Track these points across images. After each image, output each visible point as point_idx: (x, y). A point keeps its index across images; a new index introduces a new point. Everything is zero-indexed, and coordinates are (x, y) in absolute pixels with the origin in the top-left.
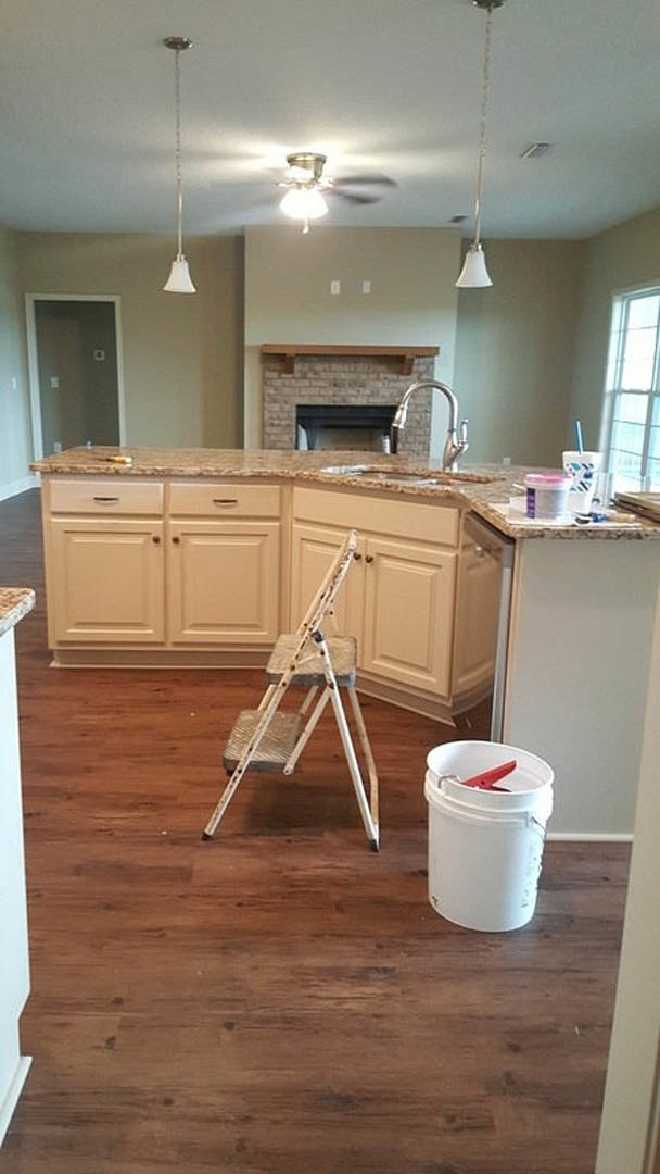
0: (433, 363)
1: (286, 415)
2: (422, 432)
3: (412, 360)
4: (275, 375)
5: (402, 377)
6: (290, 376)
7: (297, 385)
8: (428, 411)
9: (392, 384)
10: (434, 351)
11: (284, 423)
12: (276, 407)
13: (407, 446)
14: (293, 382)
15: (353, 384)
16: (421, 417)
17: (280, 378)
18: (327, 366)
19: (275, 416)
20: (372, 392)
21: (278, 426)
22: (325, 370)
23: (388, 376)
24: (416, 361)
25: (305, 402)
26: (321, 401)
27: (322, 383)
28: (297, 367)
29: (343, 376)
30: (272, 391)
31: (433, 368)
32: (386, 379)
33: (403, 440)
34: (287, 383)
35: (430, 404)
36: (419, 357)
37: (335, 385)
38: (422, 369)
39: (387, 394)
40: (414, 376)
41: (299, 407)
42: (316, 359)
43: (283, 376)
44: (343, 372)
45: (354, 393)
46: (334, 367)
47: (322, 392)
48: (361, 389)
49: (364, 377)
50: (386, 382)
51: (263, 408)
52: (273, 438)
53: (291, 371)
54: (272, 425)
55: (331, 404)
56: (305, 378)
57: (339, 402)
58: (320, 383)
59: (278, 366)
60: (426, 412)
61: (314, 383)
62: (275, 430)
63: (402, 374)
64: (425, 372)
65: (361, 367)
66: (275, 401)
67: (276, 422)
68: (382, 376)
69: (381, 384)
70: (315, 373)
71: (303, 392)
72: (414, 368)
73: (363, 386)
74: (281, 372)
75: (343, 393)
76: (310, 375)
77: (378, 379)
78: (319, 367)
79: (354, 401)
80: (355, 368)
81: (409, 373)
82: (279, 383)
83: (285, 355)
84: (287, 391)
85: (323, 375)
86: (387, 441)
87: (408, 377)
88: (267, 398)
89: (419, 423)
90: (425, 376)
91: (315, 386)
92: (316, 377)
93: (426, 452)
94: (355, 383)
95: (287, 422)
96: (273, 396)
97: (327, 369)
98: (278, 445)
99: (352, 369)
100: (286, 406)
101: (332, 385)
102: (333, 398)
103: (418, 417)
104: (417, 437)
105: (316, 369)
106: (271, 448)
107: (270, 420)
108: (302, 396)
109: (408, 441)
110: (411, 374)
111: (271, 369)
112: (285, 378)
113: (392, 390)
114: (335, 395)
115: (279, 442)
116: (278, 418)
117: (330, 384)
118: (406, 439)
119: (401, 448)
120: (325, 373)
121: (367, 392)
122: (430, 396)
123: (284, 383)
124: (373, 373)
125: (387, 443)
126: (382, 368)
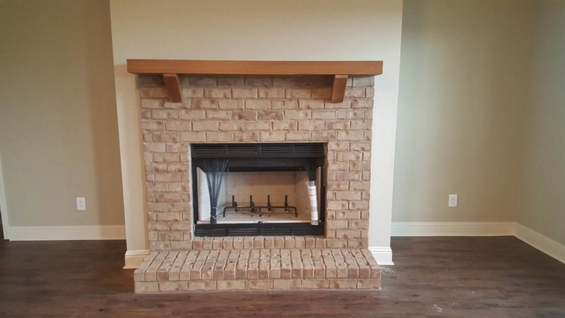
0: (371, 86)
1: (175, 158)
2: (356, 176)
3: (344, 81)
4: (156, 104)
5: (331, 106)
6: (178, 105)
7: (186, 117)
8: (366, 149)
9: (316, 115)
11: (173, 168)
12: (161, 147)
13: (339, 194)
14: (183, 112)
15: (265, 115)
16: (358, 158)
17: (162, 107)
18: (228, 92)
19: (161, 159)
20: (291, 126)
21: (166, 171)
22: (225, 97)
23: (314, 104)
24: (349, 83)
25: (202, 139)
26: (222, 139)
27: (222, 115)
28: (186, 93)
29: (251, 105)
30: (154, 126)
31: (373, 93)
32: (309, 108)
33: (335, 187)
34: (174, 115)
35: (369, 139)
36: (352, 76)
37: (240, 117)
38: (358, 93)
39: (311, 128)
40: (346, 103)
41: (195, 147)
42: (212, 81)
43: (168, 105)
44: (249, 99)
45: (267, 126)
46: (238, 92)
47: (224, 127)
48: (276, 122)
49: (278, 105)
50: (309, 112)
51: (143, 149)
52: (160, 188)
53: (176, 97)
54: (157, 170)
55: (237, 142)
56: (198, 107)
57: (247, 139)
59: (159, 92)
60: (363, 149)
61: (211, 115)
62: (160, 178)
63: (330, 101)
64: (360, 98)
65: (274, 92)
66: (159, 139)
67: (162, 167)
68: (303, 104)
69: (301, 114)
70: (213, 101)
71: (197, 126)
72: (346, 93)
73: (279, 117)
74: (164, 100)
75: (250, 128)
76: (206, 104)
77: (299, 108)
78: (218, 93)
79: (266, 138)
80: (267, 94)
81: (340, 100)
82: (163, 115)
83: (161, 76)
84: (174, 125)
85: (223, 104)
86: (314, 188)
87: (337, 105)
88: (148, 137)
89: (354, 165)
90: (361, 104)
91: (213, 119)
92: (214, 106)
93: (365, 202)
94: (267, 114)
95: (178, 166)
96: (156, 133)
97: (229, 95)
98: (167, 196)
99: (262, 95)
100: (175, 146)
101: (237, 117)
102: (238, 134)
103: (352, 157)
104: (352, 183)
105: (214, 96)
106: (157, 201)
107: (154, 165)
108: (197, 132)
109: (341, 187)
110: (342, 101)
111: (151, 96)
112: (172, 109)
113: (317, 122)
114: (241, 130)
115: (168, 193)
116: (165, 161)
117: (234, 115)
118: (339, 186)
119: (331, 197)
120: (226, 101)
121: (284, 125)
122: (369, 130)
123: (169, 114)
124: (291, 100)
125: (313, 190)
126: (303, 93)
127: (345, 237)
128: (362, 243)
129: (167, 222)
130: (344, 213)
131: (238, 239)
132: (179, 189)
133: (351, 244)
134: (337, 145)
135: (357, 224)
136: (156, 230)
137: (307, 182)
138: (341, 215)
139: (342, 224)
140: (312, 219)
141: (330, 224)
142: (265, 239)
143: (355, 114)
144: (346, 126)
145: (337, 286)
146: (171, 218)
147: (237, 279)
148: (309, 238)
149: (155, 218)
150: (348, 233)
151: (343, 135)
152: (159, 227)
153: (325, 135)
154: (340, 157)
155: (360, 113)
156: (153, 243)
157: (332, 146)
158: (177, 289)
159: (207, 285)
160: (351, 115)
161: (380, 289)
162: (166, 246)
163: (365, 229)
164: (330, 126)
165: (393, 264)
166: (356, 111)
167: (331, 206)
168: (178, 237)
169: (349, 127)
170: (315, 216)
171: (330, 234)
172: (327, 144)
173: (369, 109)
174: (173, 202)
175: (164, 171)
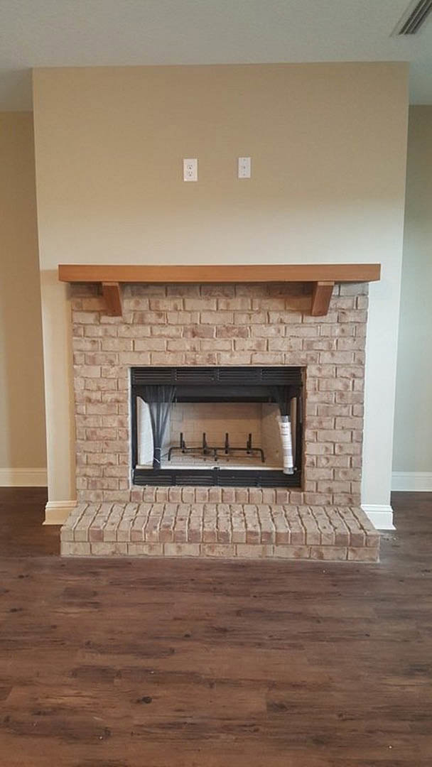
0: (364, 295)
1: (112, 385)
2: (344, 411)
3: (329, 289)
4: (90, 318)
5: (311, 319)
6: (118, 319)
7: (127, 334)
8: (357, 376)
9: (291, 332)
10: (372, 272)
11: (109, 397)
12: (95, 371)
13: (321, 434)
14: (123, 328)
15: (225, 331)
16: (347, 386)
17: (98, 322)
18: (179, 303)
19: (94, 387)
20: (259, 345)
21: (100, 402)
22: (176, 309)
23: (288, 318)
24: (335, 292)
25: (144, 361)
26: (170, 361)
27: (172, 331)
28: (127, 304)
29: (208, 319)
30: (87, 346)
31: (366, 303)
32: (281, 322)
33: (315, 424)
34: (112, 331)
35: (361, 363)
36: (339, 283)
37: (194, 335)
38: (346, 304)
39: (285, 348)
40: (332, 316)
41: (136, 371)
42: (161, 290)
43: (104, 319)
44: (205, 311)
45: (227, 346)
46: (191, 303)
47: (173, 346)
48: (239, 340)
49: (243, 319)
50: (283, 327)
51: (73, 373)
52: (91, 422)
53: (115, 310)
54: (89, 400)
55: (189, 365)
56: (142, 322)
57: (202, 362)
58: (166, 331)
59: (94, 303)
60: (354, 376)
61: (157, 331)
62: (92, 409)
63: (310, 313)
64: (350, 310)
65: (236, 303)
66: (93, 361)
67: (96, 396)
68: (275, 317)
69: (272, 330)
70: (160, 315)
71: (140, 345)
72: (332, 304)
73: (243, 334)
74: (100, 313)
75: (206, 348)
76: (152, 318)
77: (269, 323)
78: (167, 304)
79: (226, 360)
80: (228, 305)
81: (323, 313)
82: (98, 331)
83: (99, 283)
84: (111, 345)
85: (173, 318)
86: (287, 425)
87: (319, 319)
88: (80, 359)
89: (342, 396)
90: (351, 317)
91: (160, 336)
92: (161, 321)
93: (356, 445)
94: (228, 329)
95: (115, 395)
96: (89, 354)
97: (180, 307)
98: (101, 433)
99: (222, 306)
100: (113, 370)
101: (189, 334)
102: (191, 355)
103: (340, 386)
104: (338, 419)
105: (162, 308)
106: (88, 439)
107: (86, 394)
108: (140, 352)
109: (324, 425)
110: (325, 314)
111: (84, 309)
112: (110, 324)
113: (293, 340)
114: (194, 350)
115: (101, 428)
116: (99, 389)
117: (185, 331)
118: (321, 423)
119: (311, 438)
120: (176, 314)
121: (249, 343)
122: (361, 351)
123: (106, 331)
124: (259, 312)
125: (286, 428)
126: (274, 304)
127: (330, 490)
128: (353, 500)
129: (99, 465)
130: (327, 459)
131: (188, 490)
132: (115, 424)
133: (337, 500)
134: (320, 370)
135: (345, 473)
136: (85, 475)
137: (279, 417)
138: (324, 461)
139: (325, 473)
140: (286, 466)
141: (309, 473)
142: (223, 490)
143: (343, 331)
144: (330, 346)
145: (321, 556)
146: (104, 461)
147: (190, 542)
148: (281, 491)
149: (85, 460)
150: (334, 485)
151: (326, 358)
152: (89, 471)
153: (303, 357)
154: (323, 386)
155: (347, 328)
156: (82, 493)
157: (312, 371)
158: (113, 553)
159: (151, 548)
160: (337, 332)
161: (378, 561)
162: (98, 496)
163: (357, 480)
164: (309, 345)
165: (394, 528)
166: (343, 326)
167: (311, 450)
168: (113, 486)
169: (334, 347)
170: (289, 463)
171: (309, 486)
172: (305, 368)
173: (362, 324)
174: (107, 440)
175: (98, 401)
